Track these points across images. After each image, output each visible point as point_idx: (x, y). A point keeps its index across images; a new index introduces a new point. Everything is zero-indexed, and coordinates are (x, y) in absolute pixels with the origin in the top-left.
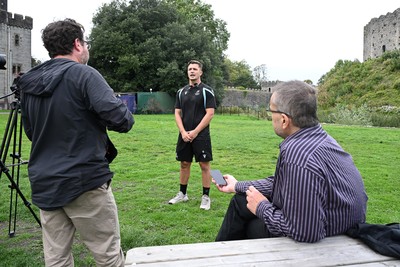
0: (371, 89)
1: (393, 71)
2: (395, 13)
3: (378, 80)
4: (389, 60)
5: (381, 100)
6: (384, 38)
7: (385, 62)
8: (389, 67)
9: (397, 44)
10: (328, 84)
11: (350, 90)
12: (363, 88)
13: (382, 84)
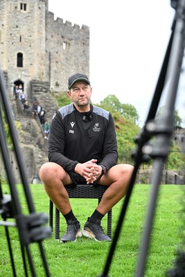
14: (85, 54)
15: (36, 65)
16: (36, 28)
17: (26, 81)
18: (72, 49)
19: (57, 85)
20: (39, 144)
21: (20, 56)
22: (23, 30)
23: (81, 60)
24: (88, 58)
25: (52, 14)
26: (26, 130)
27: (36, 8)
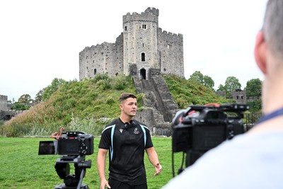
0: (90, 104)
1: (104, 89)
2: (102, 45)
3: (95, 96)
4: (101, 81)
5: (99, 113)
6: (95, 64)
7: (98, 82)
8: (101, 87)
9: (104, 69)
10: (53, 98)
11: (74, 105)
12: (84, 103)
13: (98, 100)
14: (181, 51)
15: (152, 60)
16: (152, 39)
17: (147, 69)
18: (173, 48)
19: (165, 70)
20: (155, 106)
21: (143, 55)
22: (145, 40)
23: (178, 54)
24: (182, 53)
25: (161, 29)
26: (148, 98)
27: (151, 26)
